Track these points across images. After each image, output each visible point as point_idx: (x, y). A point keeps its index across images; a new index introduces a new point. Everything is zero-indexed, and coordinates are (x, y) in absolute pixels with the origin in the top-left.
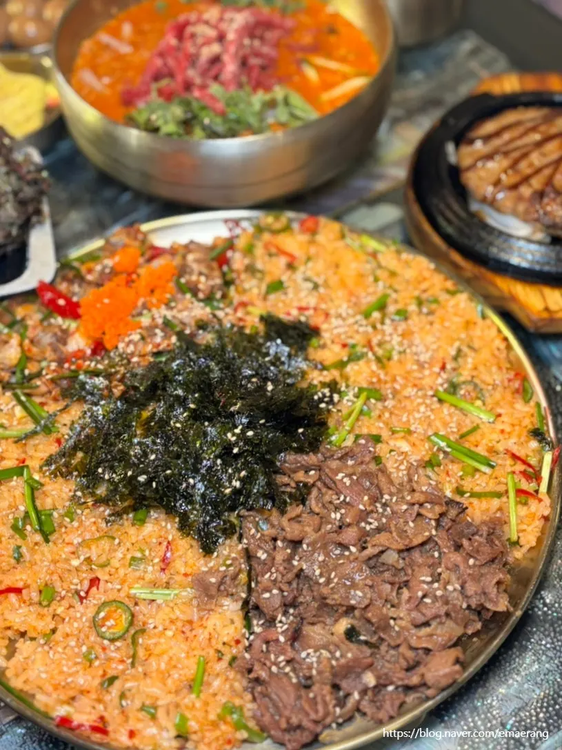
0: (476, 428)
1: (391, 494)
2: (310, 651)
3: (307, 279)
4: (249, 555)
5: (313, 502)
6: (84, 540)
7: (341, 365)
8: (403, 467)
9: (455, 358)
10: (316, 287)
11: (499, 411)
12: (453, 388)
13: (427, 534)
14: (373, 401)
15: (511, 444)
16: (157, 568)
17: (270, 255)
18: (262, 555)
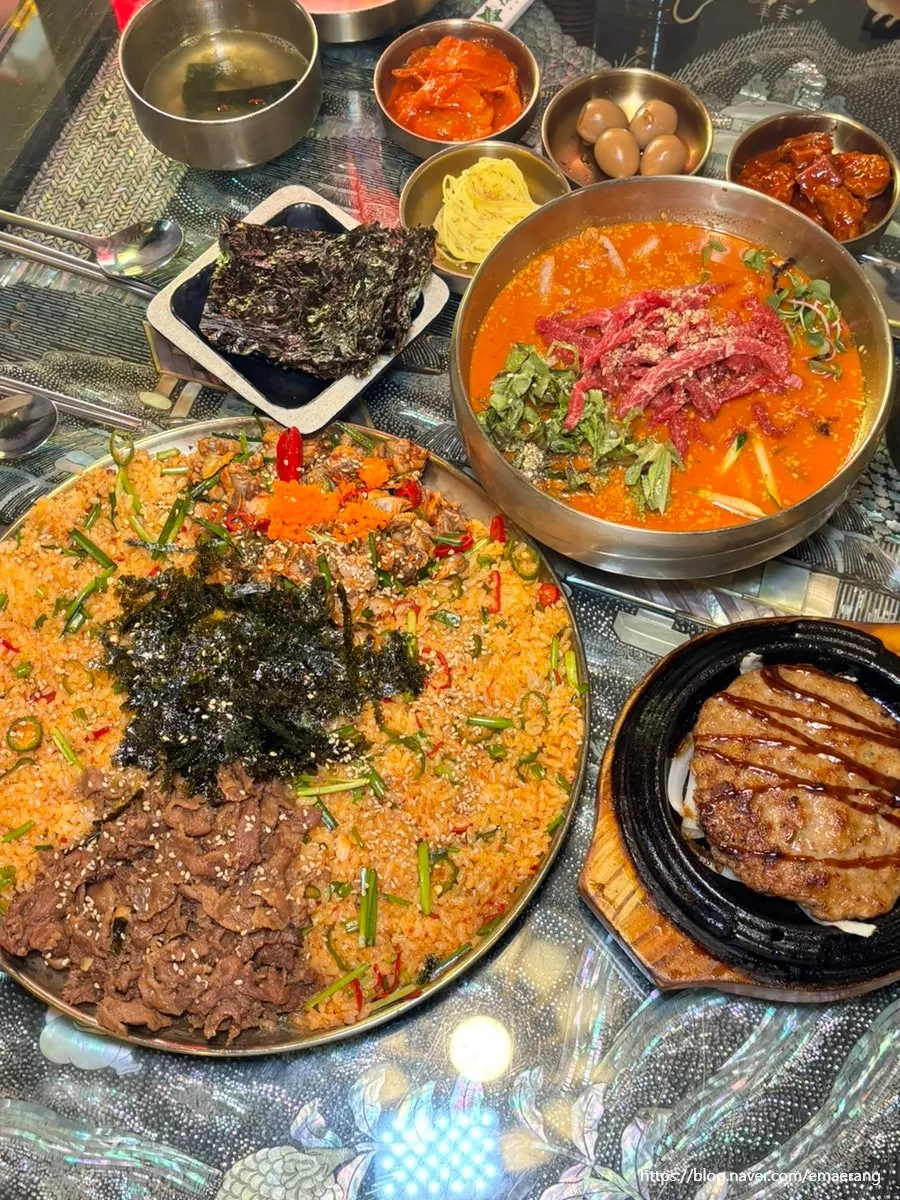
0: (407, 903)
1: (267, 873)
2: (92, 902)
3: (478, 639)
4: (139, 796)
5: (224, 812)
6: (77, 661)
7: (395, 737)
8: (312, 865)
9: (479, 836)
10: (476, 653)
11: (442, 913)
12: (442, 856)
13: (238, 928)
14: (372, 793)
15: (409, 947)
16: (84, 734)
17: (485, 587)
18: (146, 806)
